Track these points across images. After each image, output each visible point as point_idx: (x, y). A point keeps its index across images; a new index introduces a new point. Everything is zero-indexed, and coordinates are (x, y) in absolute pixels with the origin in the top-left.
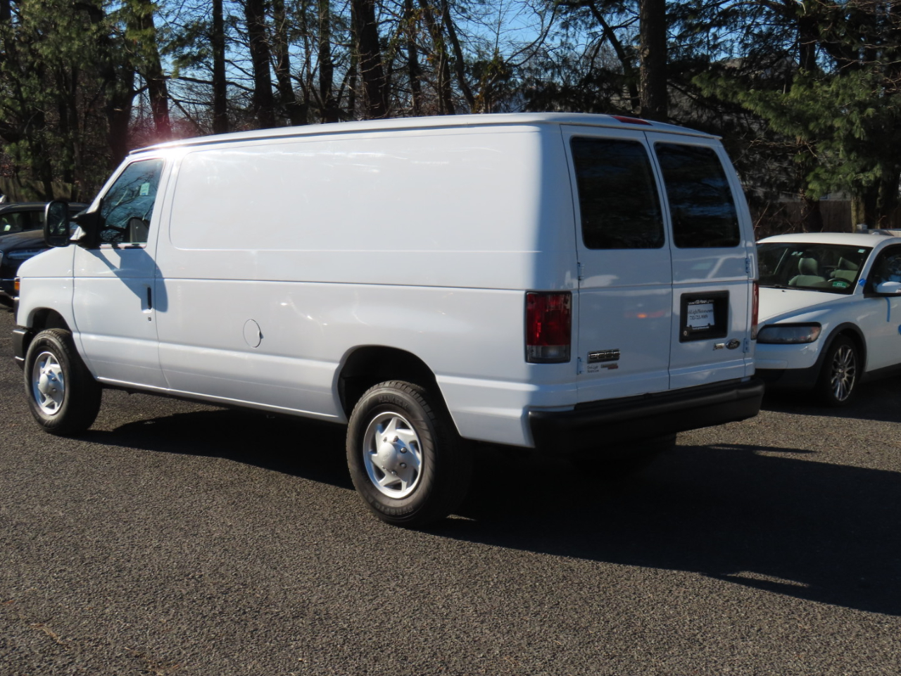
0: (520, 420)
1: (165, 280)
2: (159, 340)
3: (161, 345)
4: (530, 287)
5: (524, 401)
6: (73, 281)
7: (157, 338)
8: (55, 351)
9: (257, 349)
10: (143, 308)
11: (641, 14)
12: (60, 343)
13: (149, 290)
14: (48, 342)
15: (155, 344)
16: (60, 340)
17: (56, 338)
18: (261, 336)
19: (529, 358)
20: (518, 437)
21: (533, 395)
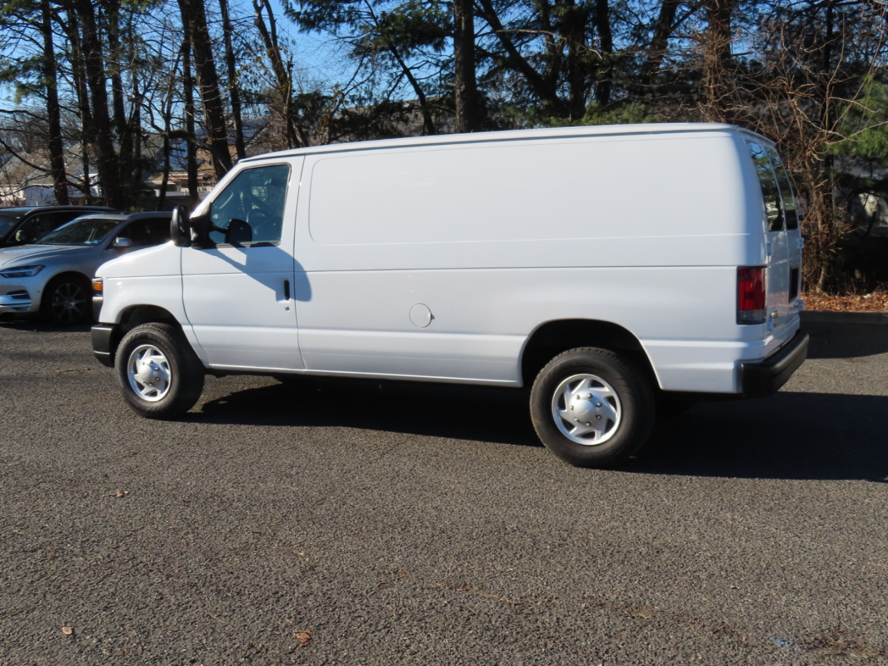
0: (732, 372)
1: (308, 273)
2: (297, 327)
3: (302, 331)
4: (742, 261)
5: (737, 356)
6: (182, 278)
7: (296, 325)
8: (160, 344)
9: (426, 329)
10: (278, 298)
11: (457, 57)
12: (165, 335)
13: (287, 284)
14: (149, 335)
15: (294, 331)
16: (164, 333)
17: (159, 331)
18: (432, 317)
19: (740, 320)
20: (728, 385)
21: (744, 350)
